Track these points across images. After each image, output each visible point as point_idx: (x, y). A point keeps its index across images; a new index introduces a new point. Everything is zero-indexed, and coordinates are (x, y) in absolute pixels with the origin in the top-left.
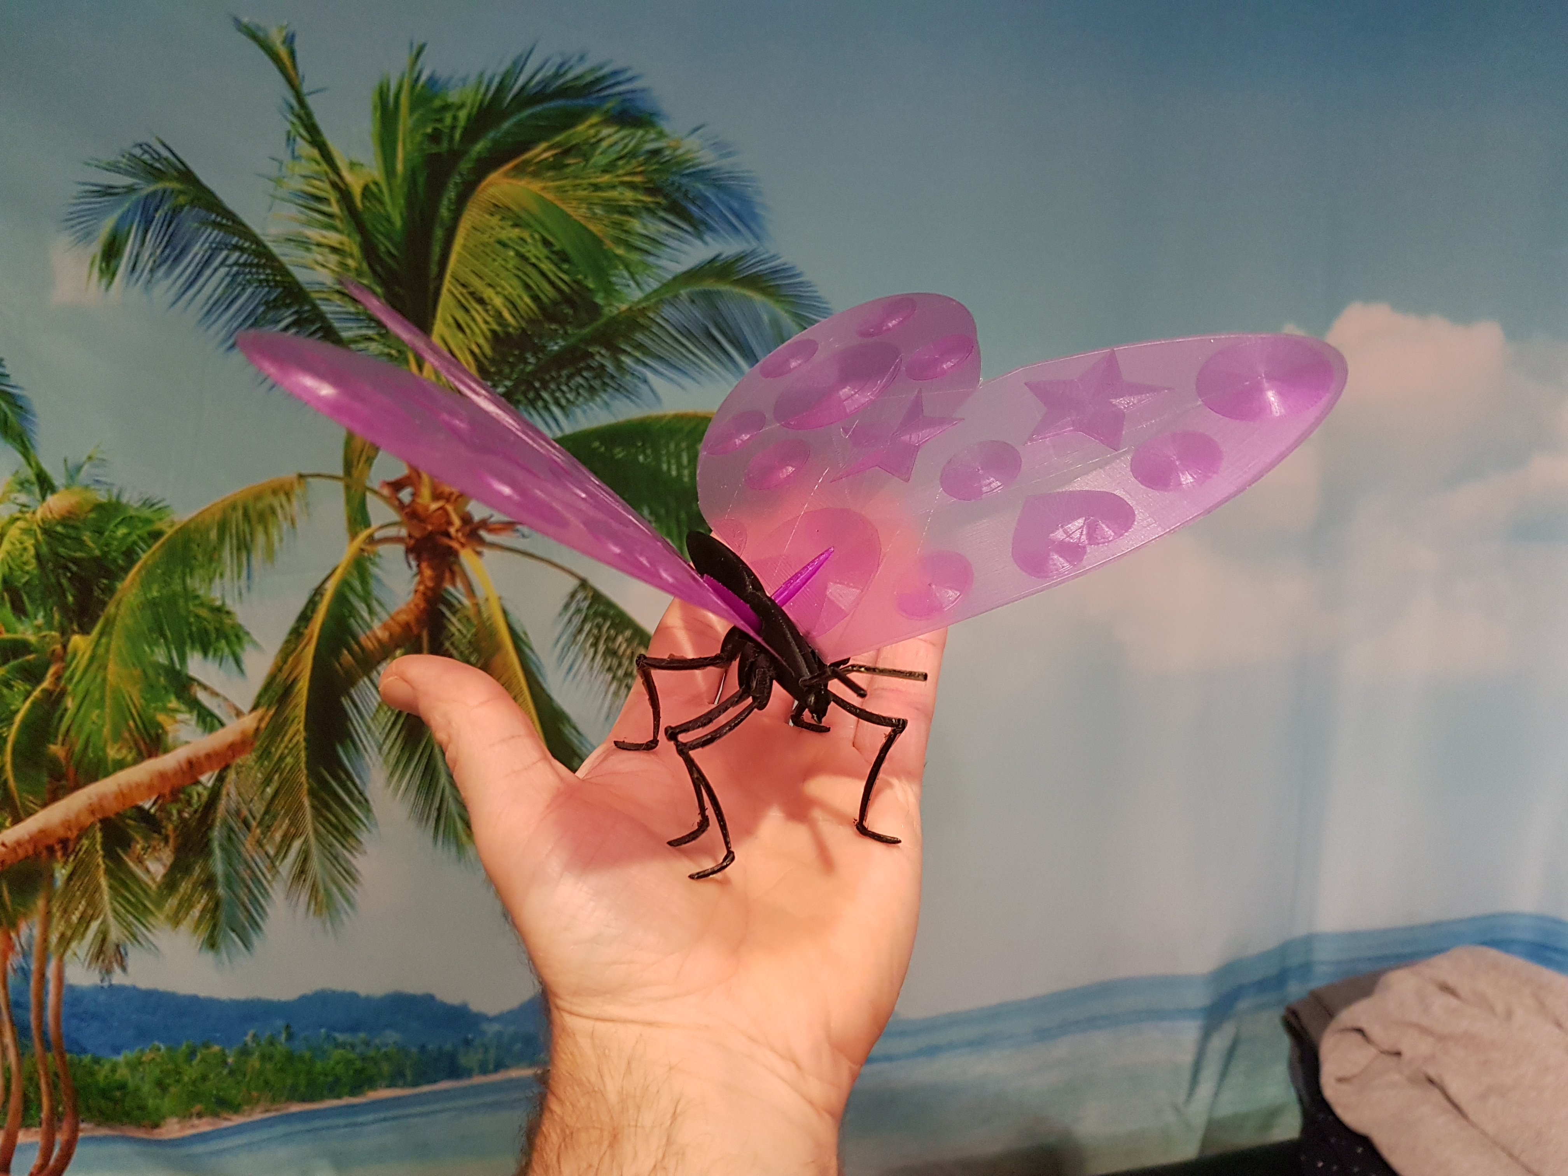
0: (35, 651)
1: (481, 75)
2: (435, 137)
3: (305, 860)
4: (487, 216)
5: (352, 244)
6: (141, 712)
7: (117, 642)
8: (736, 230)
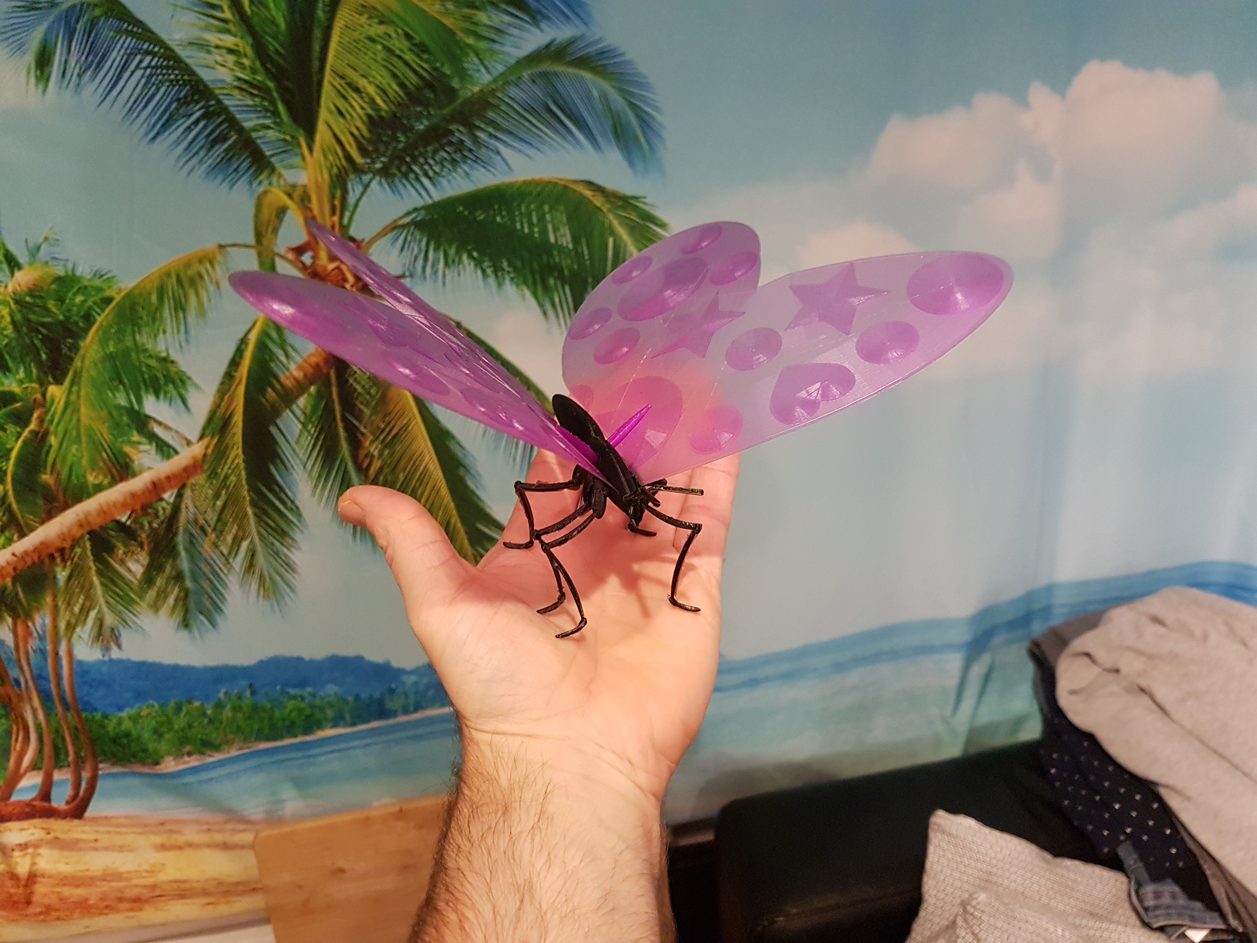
0: (21, 400)
3: (253, 556)
4: (357, 16)
5: (245, 45)
6: (111, 445)
7: (85, 390)
8: (567, 17)
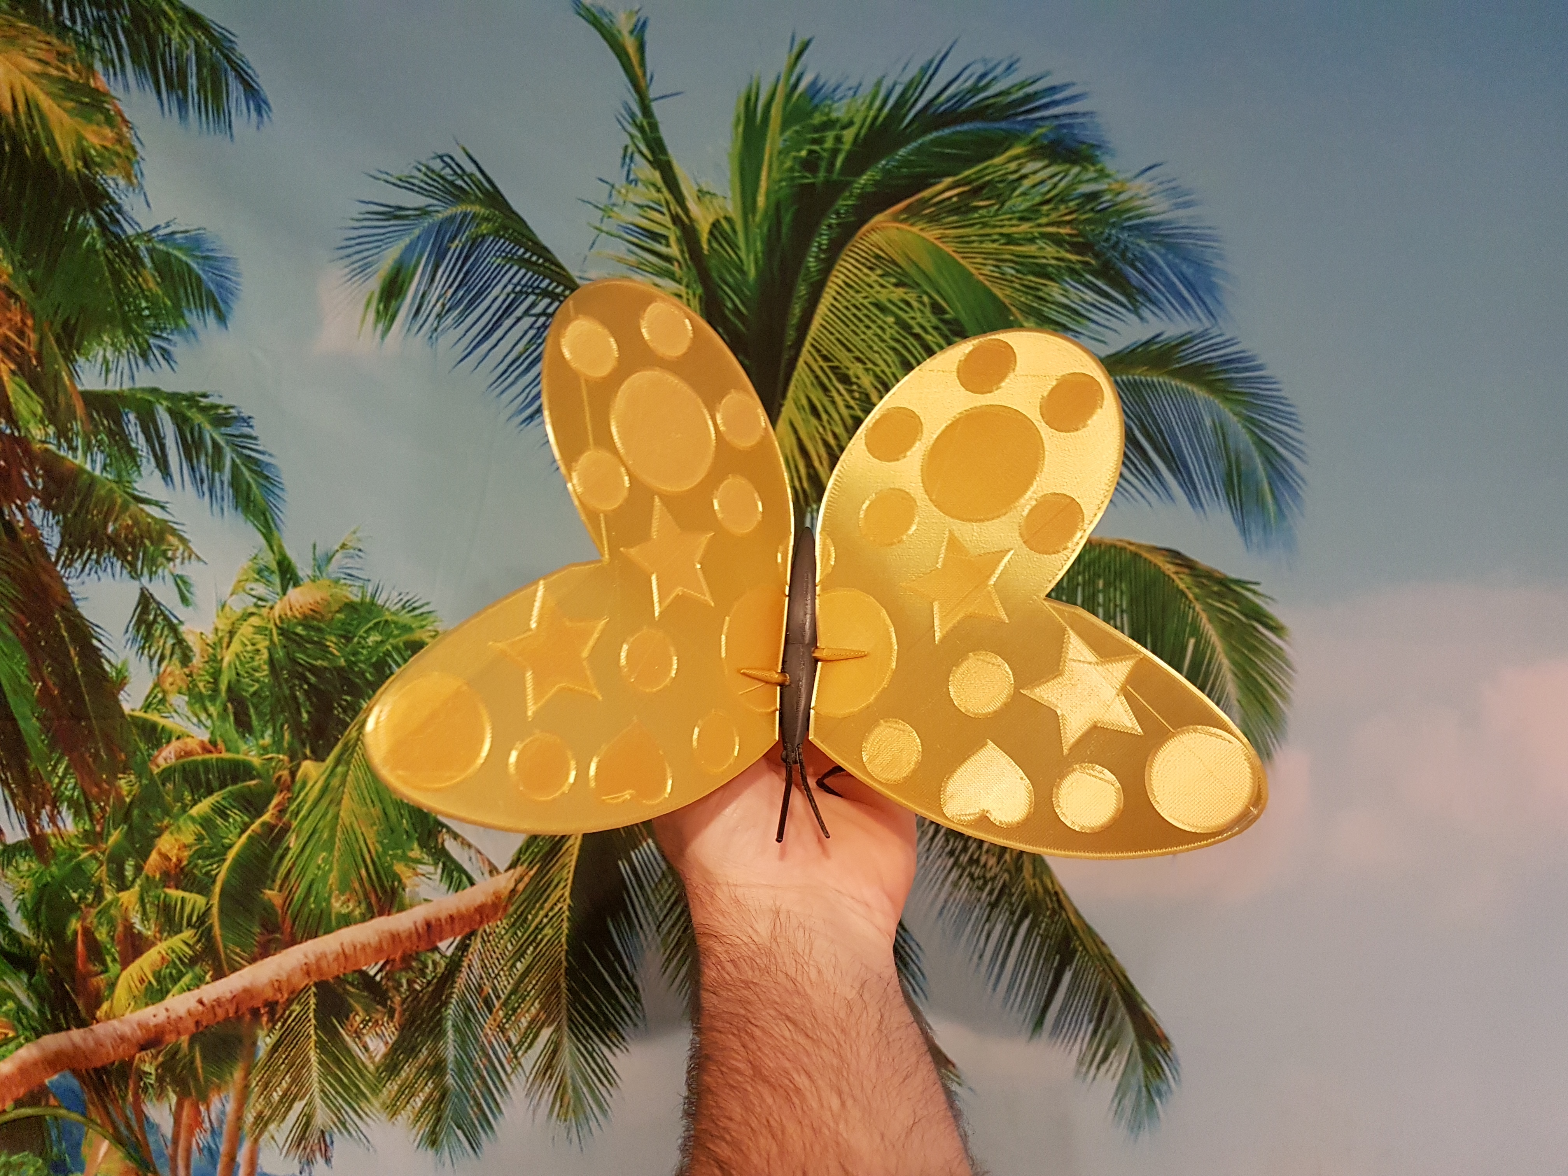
0: (259, 776)
1: (879, 84)
2: (810, 164)
3: (555, 1052)
4: (866, 270)
5: (691, 297)
6: (376, 859)
7: (355, 773)
8: (1185, 304)
